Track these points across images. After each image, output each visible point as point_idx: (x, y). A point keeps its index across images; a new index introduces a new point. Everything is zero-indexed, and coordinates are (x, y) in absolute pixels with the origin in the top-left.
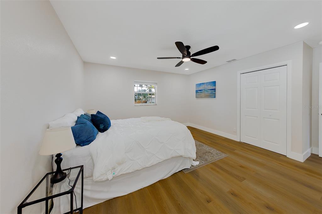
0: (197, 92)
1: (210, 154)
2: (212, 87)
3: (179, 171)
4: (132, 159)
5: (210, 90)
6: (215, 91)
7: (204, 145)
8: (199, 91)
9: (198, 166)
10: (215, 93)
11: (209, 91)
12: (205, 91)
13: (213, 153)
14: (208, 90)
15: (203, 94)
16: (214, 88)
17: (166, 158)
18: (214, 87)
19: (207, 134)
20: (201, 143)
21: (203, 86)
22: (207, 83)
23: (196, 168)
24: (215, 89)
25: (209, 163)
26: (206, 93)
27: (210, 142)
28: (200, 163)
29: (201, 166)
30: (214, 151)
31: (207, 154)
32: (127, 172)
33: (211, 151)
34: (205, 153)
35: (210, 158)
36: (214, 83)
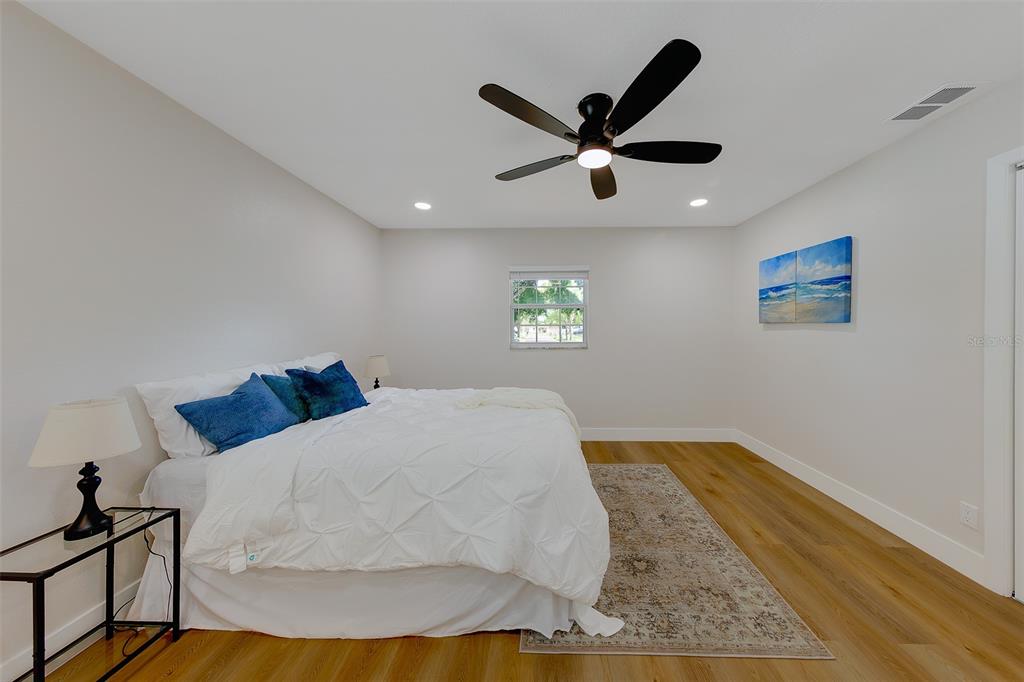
0: (764, 295)
1: (724, 604)
2: (829, 268)
3: (502, 632)
4: (311, 528)
5: (822, 283)
6: (848, 288)
7: (731, 548)
8: (771, 294)
9: (605, 643)
10: (848, 300)
11: (817, 291)
12: (799, 292)
13: (744, 607)
14: (812, 283)
15: (788, 307)
16: (840, 270)
17: (433, 561)
18: (838, 268)
19: (794, 496)
20: (717, 535)
21: (791, 268)
22: (808, 250)
23: (583, 649)
24: (848, 278)
25: (673, 649)
26: (803, 298)
27: (776, 541)
28: (624, 631)
29: (620, 647)
30: (756, 594)
31: (704, 597)
32: (294, 564)
33: (738, 593)
34: (692, 593)
35: (703, 626)
36: (844, 248)
